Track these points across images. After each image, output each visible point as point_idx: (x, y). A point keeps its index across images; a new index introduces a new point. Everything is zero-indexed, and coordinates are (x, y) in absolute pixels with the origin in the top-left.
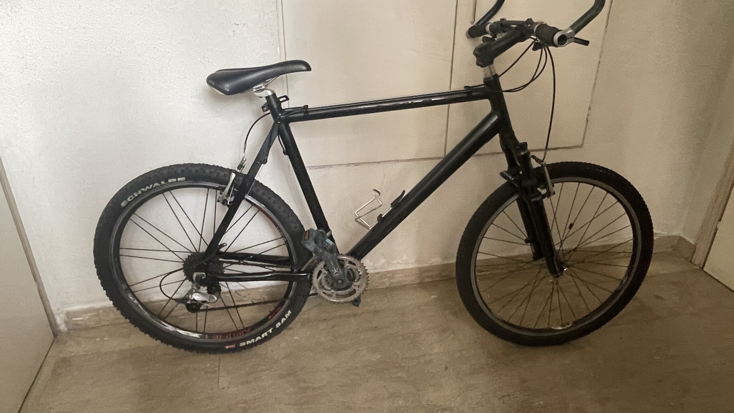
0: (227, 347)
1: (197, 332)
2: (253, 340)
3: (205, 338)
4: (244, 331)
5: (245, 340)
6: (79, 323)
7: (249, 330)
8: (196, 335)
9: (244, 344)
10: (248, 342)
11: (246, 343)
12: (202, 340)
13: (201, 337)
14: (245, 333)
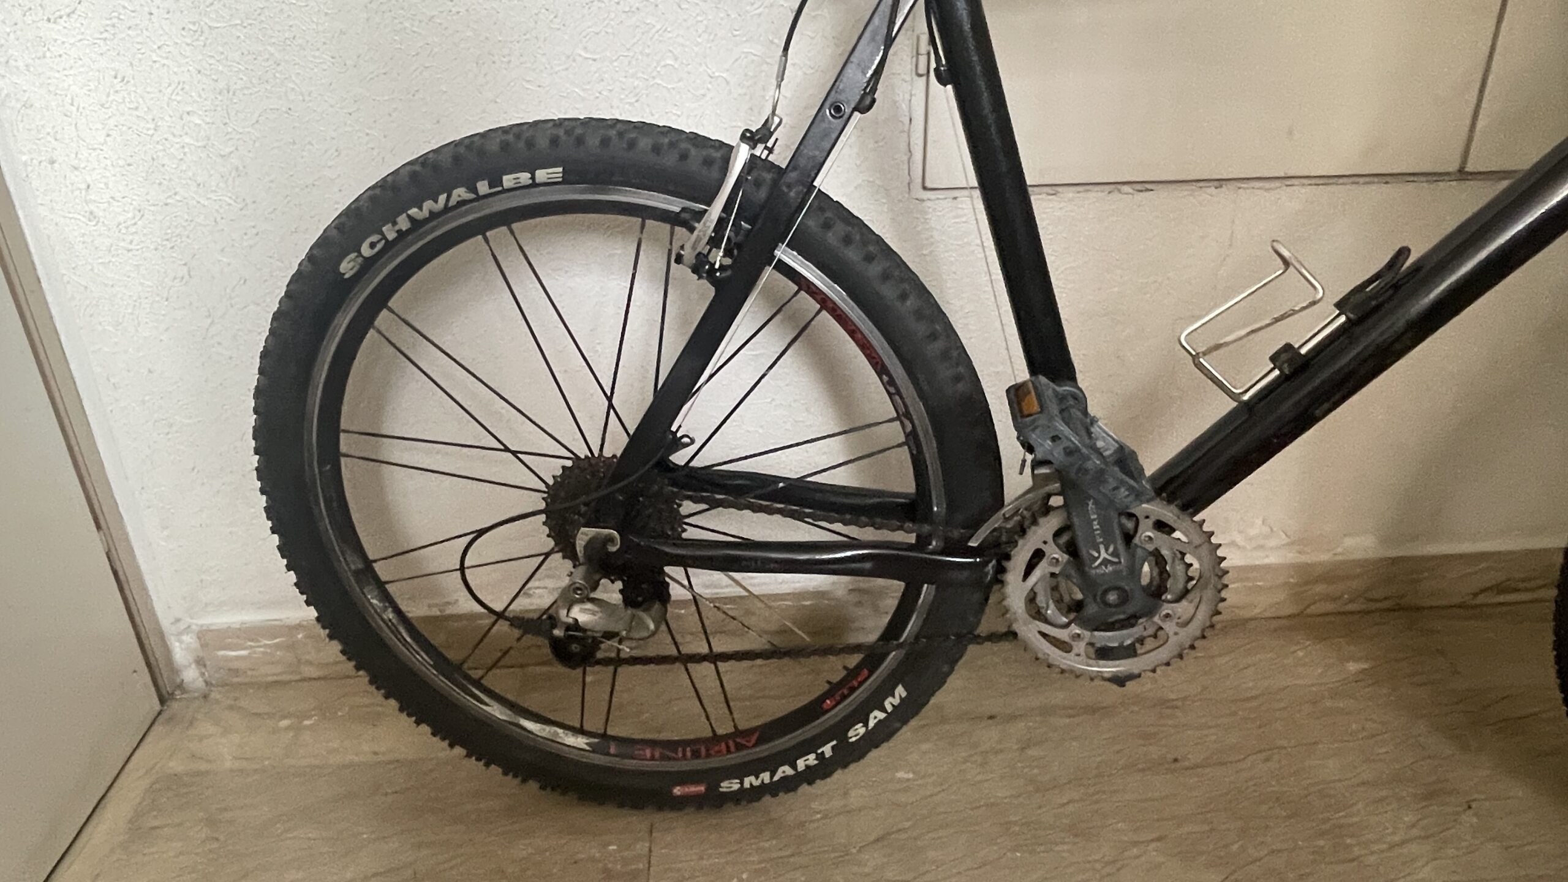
0: (677, 791)
1: (580, 731)
2: (766, 777)
3: (608, 754)
4: (738, 740)
5: (740, 771)
6: (235, 665)
7: (754, 739)
8: (580, 742)
9: (735, 785)
10: (749, 781)
11: (742, 783)
12: (599, 759)
13: (594, 749)
14: (739, 747)
